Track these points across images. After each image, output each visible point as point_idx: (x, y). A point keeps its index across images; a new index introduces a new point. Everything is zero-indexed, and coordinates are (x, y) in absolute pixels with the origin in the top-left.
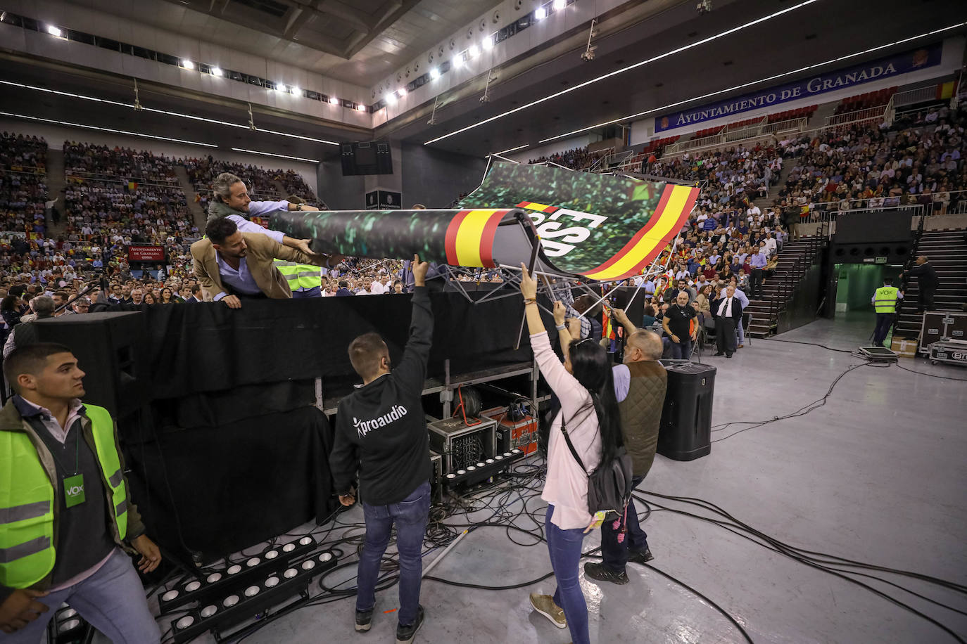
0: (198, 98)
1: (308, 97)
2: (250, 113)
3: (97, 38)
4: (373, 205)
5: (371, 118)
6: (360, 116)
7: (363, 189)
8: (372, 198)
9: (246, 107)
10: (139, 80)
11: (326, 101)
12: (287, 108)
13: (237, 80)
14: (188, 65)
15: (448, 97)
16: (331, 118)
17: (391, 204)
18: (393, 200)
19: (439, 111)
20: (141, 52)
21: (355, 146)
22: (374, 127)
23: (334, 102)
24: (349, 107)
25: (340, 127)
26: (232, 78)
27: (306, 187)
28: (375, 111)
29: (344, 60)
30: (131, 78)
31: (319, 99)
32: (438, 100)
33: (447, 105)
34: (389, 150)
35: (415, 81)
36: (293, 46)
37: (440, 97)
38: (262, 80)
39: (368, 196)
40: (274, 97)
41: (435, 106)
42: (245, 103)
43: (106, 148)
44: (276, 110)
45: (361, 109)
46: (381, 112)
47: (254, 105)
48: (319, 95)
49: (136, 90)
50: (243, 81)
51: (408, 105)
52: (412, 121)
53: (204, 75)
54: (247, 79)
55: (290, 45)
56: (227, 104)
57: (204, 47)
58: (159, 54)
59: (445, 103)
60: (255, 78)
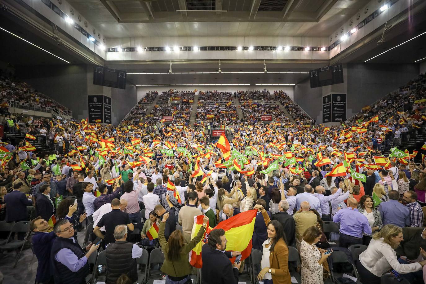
0: (243, 62)
1: (293, 50)
2: (265, 64)
3: (209, 47)
4: (327, 102)
5: (329, 54)
6: (322, 54)
7: (321, 95)
8: (327, 99)
9: (263, 62)
10: (221, 60)
11: (303, 50)
12: (283, 58)
13: (260, 50)
14: (240, 49)
15: (396, 20)
16: (305, 58)
17: (340, 101)
18: (341, 98)
19: (387, 32)
20: (223, 48)
21: (319, 70)
22: (331, 58)
23: (307, 49)
24: (315, 50)
25: (310, 62)
26: (257, 50)
27: (289, 98)
28: (332, 49)
29: (315, 24)
30: (218, 60)
31: (299, 50)
32: (387, 25)
33: (395, 26)
34: (342, 69)
35: (366, 19)
36: (287, 24)
37: (389, 22)
38: (271, 47)
39: (324, 98)
40: (276, 54)
41: (385, 29)
42: (262, 60)
43: (211, 92)
44: (277, 60)
45: (323, 49)
46: (336, 48)
47: (267, 60)
48: (299, 48)
49: (220, 64)
50: (262, 50)
51: (357, 37)
52: (361, 46)
53: (246, 51)
54: (263, 48)
55: (286, 24)
56: (255, 62)
57: (246, 38)
58: (229, 47)
59: (393, 25)
60: (267, 47)
